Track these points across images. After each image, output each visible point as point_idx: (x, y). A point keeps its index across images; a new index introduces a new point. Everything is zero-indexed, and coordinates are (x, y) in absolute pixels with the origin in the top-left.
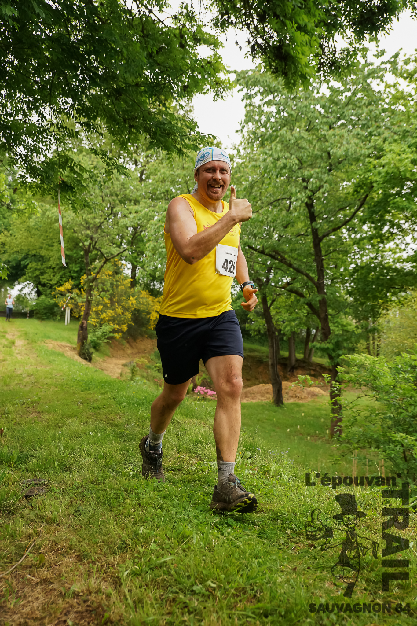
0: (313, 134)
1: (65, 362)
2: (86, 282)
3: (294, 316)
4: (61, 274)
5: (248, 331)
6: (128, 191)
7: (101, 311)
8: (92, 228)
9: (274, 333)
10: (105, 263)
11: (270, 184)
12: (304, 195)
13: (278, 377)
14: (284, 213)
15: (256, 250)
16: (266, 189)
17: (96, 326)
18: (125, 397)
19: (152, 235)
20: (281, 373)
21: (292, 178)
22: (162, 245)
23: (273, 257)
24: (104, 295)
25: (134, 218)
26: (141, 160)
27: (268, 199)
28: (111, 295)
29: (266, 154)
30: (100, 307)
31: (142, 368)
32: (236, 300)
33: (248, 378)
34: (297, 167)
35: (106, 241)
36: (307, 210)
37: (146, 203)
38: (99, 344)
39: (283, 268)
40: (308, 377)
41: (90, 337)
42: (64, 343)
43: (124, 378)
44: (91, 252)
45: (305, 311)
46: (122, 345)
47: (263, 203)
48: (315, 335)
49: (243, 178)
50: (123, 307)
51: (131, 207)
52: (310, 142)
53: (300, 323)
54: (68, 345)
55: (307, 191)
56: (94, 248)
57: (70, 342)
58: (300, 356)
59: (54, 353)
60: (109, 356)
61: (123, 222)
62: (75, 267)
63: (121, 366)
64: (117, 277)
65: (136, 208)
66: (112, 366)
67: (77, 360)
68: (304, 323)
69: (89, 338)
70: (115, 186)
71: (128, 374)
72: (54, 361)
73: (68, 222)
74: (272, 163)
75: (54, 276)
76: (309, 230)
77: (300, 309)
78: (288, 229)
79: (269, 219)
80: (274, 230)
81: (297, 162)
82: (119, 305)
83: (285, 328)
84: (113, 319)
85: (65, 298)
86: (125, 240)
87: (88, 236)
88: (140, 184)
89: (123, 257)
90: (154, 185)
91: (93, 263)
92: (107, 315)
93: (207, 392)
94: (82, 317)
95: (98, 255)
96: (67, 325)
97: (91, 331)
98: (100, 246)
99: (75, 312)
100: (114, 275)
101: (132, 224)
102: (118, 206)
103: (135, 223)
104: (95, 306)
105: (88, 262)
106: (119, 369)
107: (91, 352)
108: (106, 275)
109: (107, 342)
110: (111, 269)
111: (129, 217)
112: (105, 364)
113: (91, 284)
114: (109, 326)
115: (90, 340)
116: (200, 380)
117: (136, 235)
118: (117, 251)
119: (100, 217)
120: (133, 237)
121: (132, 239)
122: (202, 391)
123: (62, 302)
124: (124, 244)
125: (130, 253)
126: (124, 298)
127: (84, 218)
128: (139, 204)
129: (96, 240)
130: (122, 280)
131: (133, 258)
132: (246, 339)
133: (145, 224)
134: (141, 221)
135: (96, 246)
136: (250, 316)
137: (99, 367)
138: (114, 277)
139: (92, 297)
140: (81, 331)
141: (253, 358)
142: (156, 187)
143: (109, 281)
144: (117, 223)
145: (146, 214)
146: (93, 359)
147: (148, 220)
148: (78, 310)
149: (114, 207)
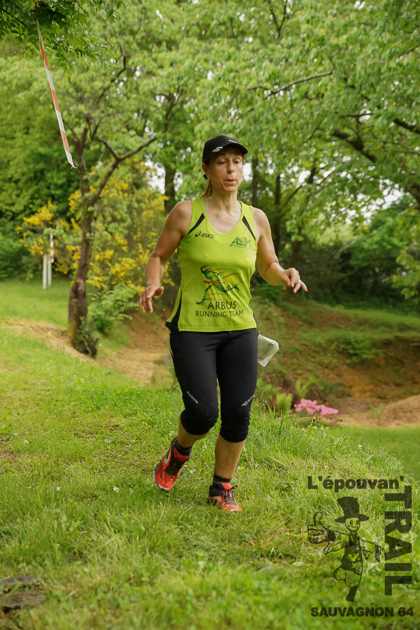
2: (80, 205)
4: (31, 191)
5: (394, 290)
6: (154, 23)
7: (110, 261)
8: (89, 98)
10: (115, 167)
15: (411, 128)
17: (102, 289)
19: (205, 108)
22: (225, 127)
24: (115, 229)
25: (169, 76)
28: (129, 228)
30: (109, 253)
32: (371, 230)
33: (398, 381)
35: (116, 123)
37: (190, 44)
38: (110, 323)
41: (92, 310)
42: (43, 324)
43: (161, 388)
44: (88, 148)
46: (153, 323)
51: (162, 55)
54: (52, 326)
56: (93, 138)
57: (55, 321)
59: (25, 343)
60: (129, 346)
61: (146, 84)
62: (58, 178)
63: (152, 365)
64: (139, 193)
65: (173, 55)
66: (135, 364)
67: (69, 355)
69: (90, 313)
70: (130, 15)
71: (166, 379)
72: (28, 356)
73: (42, 91)
75: (18, 196)
82: (145, 248)
84: (134, 276)
85: (42, 238)
86: (151, 120)
87: (81, 116)
88: (178, 9)
89: (148, 154)
90: (204, 8)
91: (93, 168)
92: (123, 268)
93: (320, 410)
94: (75, 273)
95: (101, 152)
96: (47, 289)
97: (93, 299)
98: (105, 133)
99: (61, 265)
100: (132, 189)
101: (166, 87)
102: (137, 54)
103: (170, 86)
104: (99, 252)
105: (83, 166)
106: (149, 370)
107: (95, 339)
108: (118, 190)
109: (125, 318)
110: (126, 178)
111: (159, 75)
112: (122, 361)
113: (90, 209)
114: (128, 289)
115: (93, 316)
116: (304, 387)
117: (174, 109)
118: (137, 142)
119: (103, 78)
120: (167, 115)
121: (166, 117)
122: (311, 407)
123: (36, 246)
124: (150, 130)
125: (161, 146)
126: (154, 234)
127: (72, 80)
128: (178, 48)
129: (97, 122)
130: (149, 198)
131: (168, 156)
132: (391, 307)
133: (190, 86)
134: (182, 82)
135: (96, 135)
136: (401, 260)
137: (111, 368)
138: (133, 193)
139: (92, 234)
140: (75, 300)
141: (406, 341)
142: (209, 12)
143: (124, 202)
144: (137, 89)
145: (193, 66)
146: (99, 352)
147: (197, 78)
148: (67, 260)
149: (129, 57)
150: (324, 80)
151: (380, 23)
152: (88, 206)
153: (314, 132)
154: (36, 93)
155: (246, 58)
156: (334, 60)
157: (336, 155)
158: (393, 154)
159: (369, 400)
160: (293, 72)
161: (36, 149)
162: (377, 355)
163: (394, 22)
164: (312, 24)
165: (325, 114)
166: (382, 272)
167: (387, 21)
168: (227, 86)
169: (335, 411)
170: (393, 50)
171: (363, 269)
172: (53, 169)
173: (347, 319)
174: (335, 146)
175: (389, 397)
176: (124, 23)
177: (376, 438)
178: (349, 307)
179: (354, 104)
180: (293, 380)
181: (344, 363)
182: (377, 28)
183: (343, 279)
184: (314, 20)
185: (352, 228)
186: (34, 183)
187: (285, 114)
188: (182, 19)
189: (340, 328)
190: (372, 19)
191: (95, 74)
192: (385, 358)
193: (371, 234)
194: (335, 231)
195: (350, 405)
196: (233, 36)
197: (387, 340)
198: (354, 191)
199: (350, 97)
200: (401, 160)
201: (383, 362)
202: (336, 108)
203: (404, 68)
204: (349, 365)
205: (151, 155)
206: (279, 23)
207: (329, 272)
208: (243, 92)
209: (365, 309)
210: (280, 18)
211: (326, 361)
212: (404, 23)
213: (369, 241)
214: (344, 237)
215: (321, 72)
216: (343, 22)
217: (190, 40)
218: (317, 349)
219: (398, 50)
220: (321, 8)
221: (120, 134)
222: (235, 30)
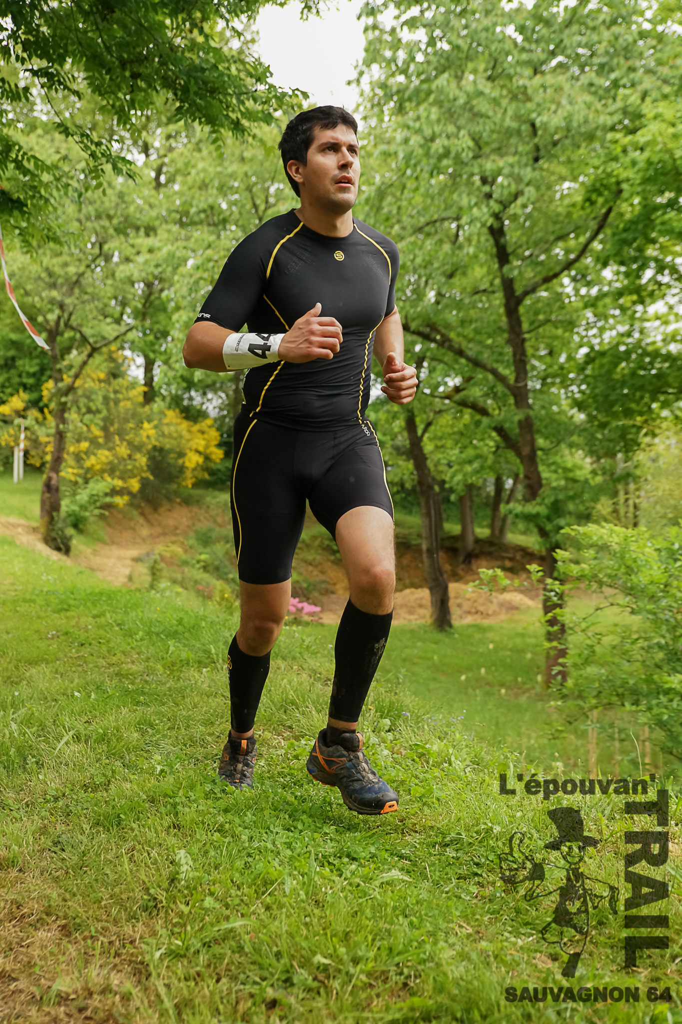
0: (502, 87)
2: (53, 395)
3: (470, 452)
4: (2, 379)
6: (132, 209)
7: (86, 453)
8: (62, 285)
9: (431, 488)
10: (90, 356)
11: (417, 189)
12: (485, 210)
13: (441, 574)
14: (447, 247)
16: (410, 201)
17: (76, 483)
18: (141, 620)
19: (184, 297)
20: (447, 567)
21: (460, 176)
23: (426, 337)
24: (91, 421)
25: (146, 262)
26: (157, 144)
27: (414, 221)
28: (105, 420)
29: (409, 128)
30: (84, 445)
31: (172, 564)
34: (471, 155)
35: (91, 311)
36: (492, 241)
37: (169, 231)
38: (84, 520)
39: (446, 359)
40: (499, 572)
41: (66, 505)
42: (13, 519)
43: (138, 586)
44: (62, 334)
45: (492, 444)
46: (131, 519)
47: (404, 228)
48: (512, 491)
50: (130, 444)
51: (139, 241)
52: (496, 102)
53: (482, 467)
54: (23, 522)
55: (492, 203)
56: (66, 325)
57: (26, 517)
58: (483, 532)
60: (104, 543)
61: (123, 271)
62: (31, 366)
63: (129, 562)
64: (117, 383)
65: (151, 241)
66: (111, 562)
67: (41, 552)
68: (490, 468)
69: (64, 509)
70: (105, 199)
71: (144, 577)
73: (13, 275)
74: (421, 146)
76: (497, 281)
77: (482, 440)
78: (456, 280)
80: (426, 282)
81: (471, 143)
82: (122, 439)
83: (452, 477)
84: (110, 469)
85: (13, 429)
86: (130, 308)
87: (54, 302)
88: (157, 194)
89: (126, 343)
90: (185, 195)
91: (66, 357)
92: (99, 461)
93: (303, 608)
94: (48, 466)
95: (76, 340)
96: (19, 482)
97: (67, 493)
98: (79, 321)
99: (33, 457)
100: (109, 379)
101: (144, 275)
102: (113, 239)
103: (148, 274)
104: (73, 444)
105: (56, 355)
106: (126, 567)
107: (68, 535)
108: (93, 380)
109: (101, 513)
110: (102, 368)
111: (136, 262)
112: (97, 558)
113: (63, 399)
114: (104, 483)
115: (67, 512)
117: (152, 297)
118: (113, 330)
119: (77, 263)
120: (146, 301)
121: (144, 305)
122: (295, 606)
123: (6, 436)
124: (129, 318)
125: (141, 335)
126: (131, 425)
127: (44, 264)
128: (156, 234)
129: (71, 310)
130: (127, 389)
131: (147, 346)
133: (168, 275)
134: (160, 269)
135: (71, 322)
137: (85, 565)
138: (109, 384)
139: (66, 426)
140: (47, 495)
142: (189, 199)
143: (100, 393)
144: (113, 275)
145: (171, 254)
146: (73, 549)
147: (175, 266)
148: (40, 452)
149: (105, 242)
152: (61, 397)
161: (7, 335)
163: (375, 216)
167: (367, 215)
168: (206, 275)
169: (318, 609)
172: (25, 357)
176: (101, 206)
181: (328, 560)
186: (5, 370)
188: (162, 205)
191: (68, 259)
195: (334, 603)
196: (215, 225)
204: (333, 562)
205: (129, 343)
206: (260, 213)
210: (262, 207)
211: (310, 558)
212: (384, 217)
217: (169, 227)
221: (95, 322)
222: (216, 219)
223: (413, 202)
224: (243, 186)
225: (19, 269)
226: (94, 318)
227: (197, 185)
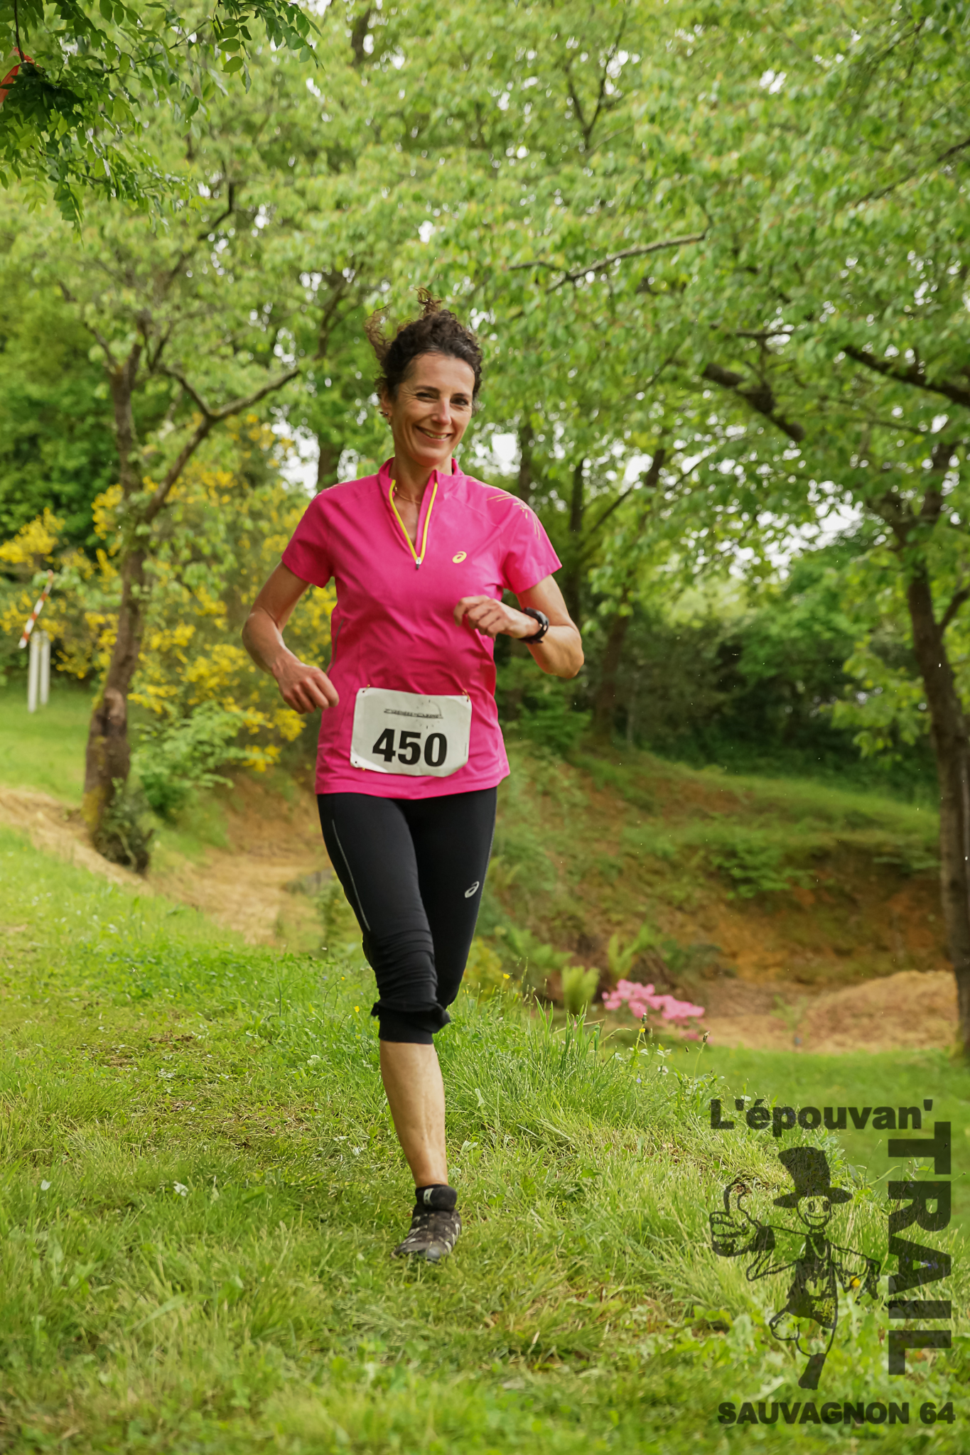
1: (36, 874)
2: (121, 520)
4: (6, 484)
5: (838, 733)
6: (300, 111)
7: (187, 650)
8: (145, 275)
9: (961, 738)
10: (202, 434)
11: (944, 62)
15: (883, 368)
16: (929, 87)
17: (165, 715)
23: (959, 397)
24: (200, 578)
25: (331, 230)
27: (936, 135)
28: (231, 576)
30: (184, 633)
32: (788, 594)
33: (843, 944)
35: (206, 335)
37: (382, 161)
38: (181, 795)
41: (141, 764)
42: (25, 792)
43: (293, 947)
44: (141, 388)
46: (281, 797)
47: (912, 150)
49: (821, 39)
51: (315, 184)
54: (46, 798)
56: (153, 366)
57: (53, 786)
60: (223, 849)
61: (280, 249)
62: (69, 457)
63: (276, 893)
64: (256, 497)
65: (342, 183)
66: (236, 892)
67: (84, 866)
69: (136, 771)
73: (39, 255)
79: (945, 224)
84: (240, 686)
85: (29, 595)
86: (289, 329)
87: (127, 315)
88: (356, 78)
89: (279, 406)
90: (417, 79)
91: (150, 436)
92: (215, 669)
93: (662, 1008)
94: (103, 677)
95: (171, 400)
96: (38, 712)
97: (144, 737)
98: (180, 358)
99: (71, 656)
100: (240, 486)
101: (325, 256)
102: (259, 178)
103: (333, 255)
104: (161, 629)
105: (128, 431)
106: (271, 903)
107: (145, 830)
108: (207, 488)
109: (217, 783)
110: (227, 461)
111: (309, 229)
112: (207, 882)
113: (142, 530)
114: (225, 717)
115: (142, 778)
116: (628, 952)
117: (342, 306)
118: (255, 380)
119: (180, 230)
120: (326, 318)
121: (323, 324)
122: (641, 1000)
123: (14, 611)
124: (286, 351)
125: (312, 388)
127: (107, 232)
128: (354, 168)
129: (163, 332)
130: (279, 509)
131: (325, 413)
132: (830, 772)
133: (379, 257)
134: (361, 246)
135: (162, 360)
136: (854, 667)
137: (181, 897)
138: (243, 496)
139: (146, 589)
140: (102, 740)
141: (864, 854)
142: (427, 87)
143: (221, 517)
144: (257, 257)
145: (387, 211)
146: (153, 861)
147: (395, 238)
148: (87, 645)
149: (242, 184)
150: (685, 252)
151: (817, 127)
152: (138, 523)
153: (661, 369)
154: (23, 260)
155: (508, 195)
156: (709, 205)
157: (712, 420)
158: (842, 424)
159: (774, 987)
160: (616, 232)
161: (21, 387)
162: (795, 882)
163: (849, 124)
164: (661, 124)
165: (686, 328)
166: (811, 691)
167: (832, 121)
168: (463, 258)
169: (697, 1011)
170: (845, 189)
171: (765, 684)
172: (60, 435)
173: (729, 798)
174: (710, 402)
175: (821, 979)
176: (233, 105)
177: (789, 1074)
178: (735, 770)
179: (754, 310)
180: (602, 936)
181: (721, 900)
182: (809, 137)
183: (722, 704)
184: (666, 117)
185: (745, 590)
186: (14, 465)
187: (596, 326)
188: (366, 101)
189: (713, 818)
190: (799, 116)
192: (813, 891)
193: (789, 605)
194: (706, 595)
195: (731, 997)
196: (484, 145)
197: (820, 848)
198: (750, 505)
199: (747, 290)
200: (858, 439)
201: (809, 900)
202: (711, 318)
203: (866, 231)
204: (730, 904)
205: (286, 408)
206: (588, 118)
207: (689, 689)
208: (498, 272)
209: (770, 776)
210: (591, 106)
211: (679, 894)
212: (869, 128)
213: (783, 619)
214: (726, 608)
215: (679, 233)
216: (732, 120)
217: (382, 150)
218: (658, 865)
219: (855, 189)
220: (682, 89)
221: (216, 360)
222: (486, 130)
223: (936, 90)
224: (550, 59)
225: (54, 243)
226: (211, 352)
227: (446, 56)
